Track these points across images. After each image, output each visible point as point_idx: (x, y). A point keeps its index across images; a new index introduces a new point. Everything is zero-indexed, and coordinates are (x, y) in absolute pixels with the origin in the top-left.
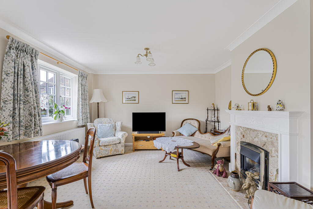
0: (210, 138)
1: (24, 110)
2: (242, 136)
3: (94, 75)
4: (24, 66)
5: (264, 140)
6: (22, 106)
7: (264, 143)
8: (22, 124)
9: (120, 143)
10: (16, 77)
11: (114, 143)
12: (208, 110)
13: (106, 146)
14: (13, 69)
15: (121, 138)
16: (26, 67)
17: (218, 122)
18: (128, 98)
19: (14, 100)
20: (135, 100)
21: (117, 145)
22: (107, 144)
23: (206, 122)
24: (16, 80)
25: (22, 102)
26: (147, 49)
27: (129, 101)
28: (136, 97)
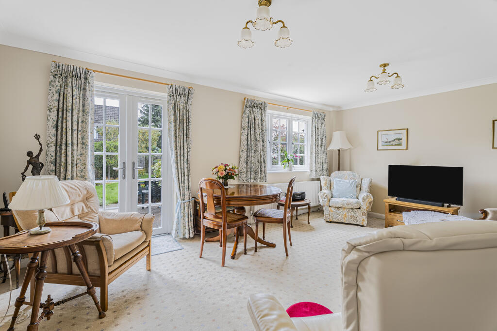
1: (254, 157)
3: (338, 111)
4: (255, 120)
6: (253, 154)
8: (252, 169)
9: (360, 208)
10: (249, 130)
11: (350, 206)
13: (338, 208)
14: (247, 124)
15: (361, 201)
16: (256, 120)
18: (387, 141)
19: (247, 149)
20: (400, 144)
21: (355, 210)
22: (340, 206)
24: (249, 132)
25: (253, 151)
27: (390, 145)
28: (401, 139)
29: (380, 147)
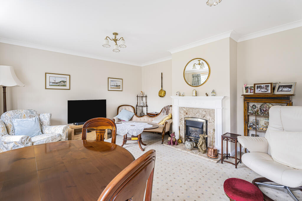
0: (149, 120)
2: (185, 114)
5: (203, 113)
7: (204, 116)
12: (137, 97)
15: (61, 134)
17: (147, 106)
18: (54, 82)
23: (137, 107)
26: (116, 34)
27: (56, 86)
28: (66, 82)
29: (48, 87)
